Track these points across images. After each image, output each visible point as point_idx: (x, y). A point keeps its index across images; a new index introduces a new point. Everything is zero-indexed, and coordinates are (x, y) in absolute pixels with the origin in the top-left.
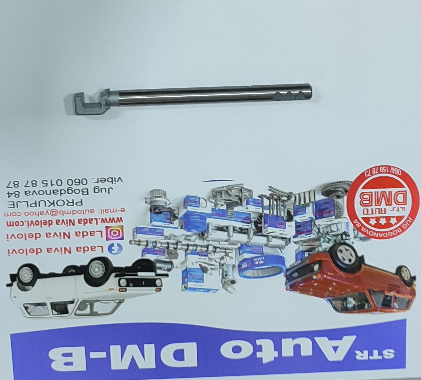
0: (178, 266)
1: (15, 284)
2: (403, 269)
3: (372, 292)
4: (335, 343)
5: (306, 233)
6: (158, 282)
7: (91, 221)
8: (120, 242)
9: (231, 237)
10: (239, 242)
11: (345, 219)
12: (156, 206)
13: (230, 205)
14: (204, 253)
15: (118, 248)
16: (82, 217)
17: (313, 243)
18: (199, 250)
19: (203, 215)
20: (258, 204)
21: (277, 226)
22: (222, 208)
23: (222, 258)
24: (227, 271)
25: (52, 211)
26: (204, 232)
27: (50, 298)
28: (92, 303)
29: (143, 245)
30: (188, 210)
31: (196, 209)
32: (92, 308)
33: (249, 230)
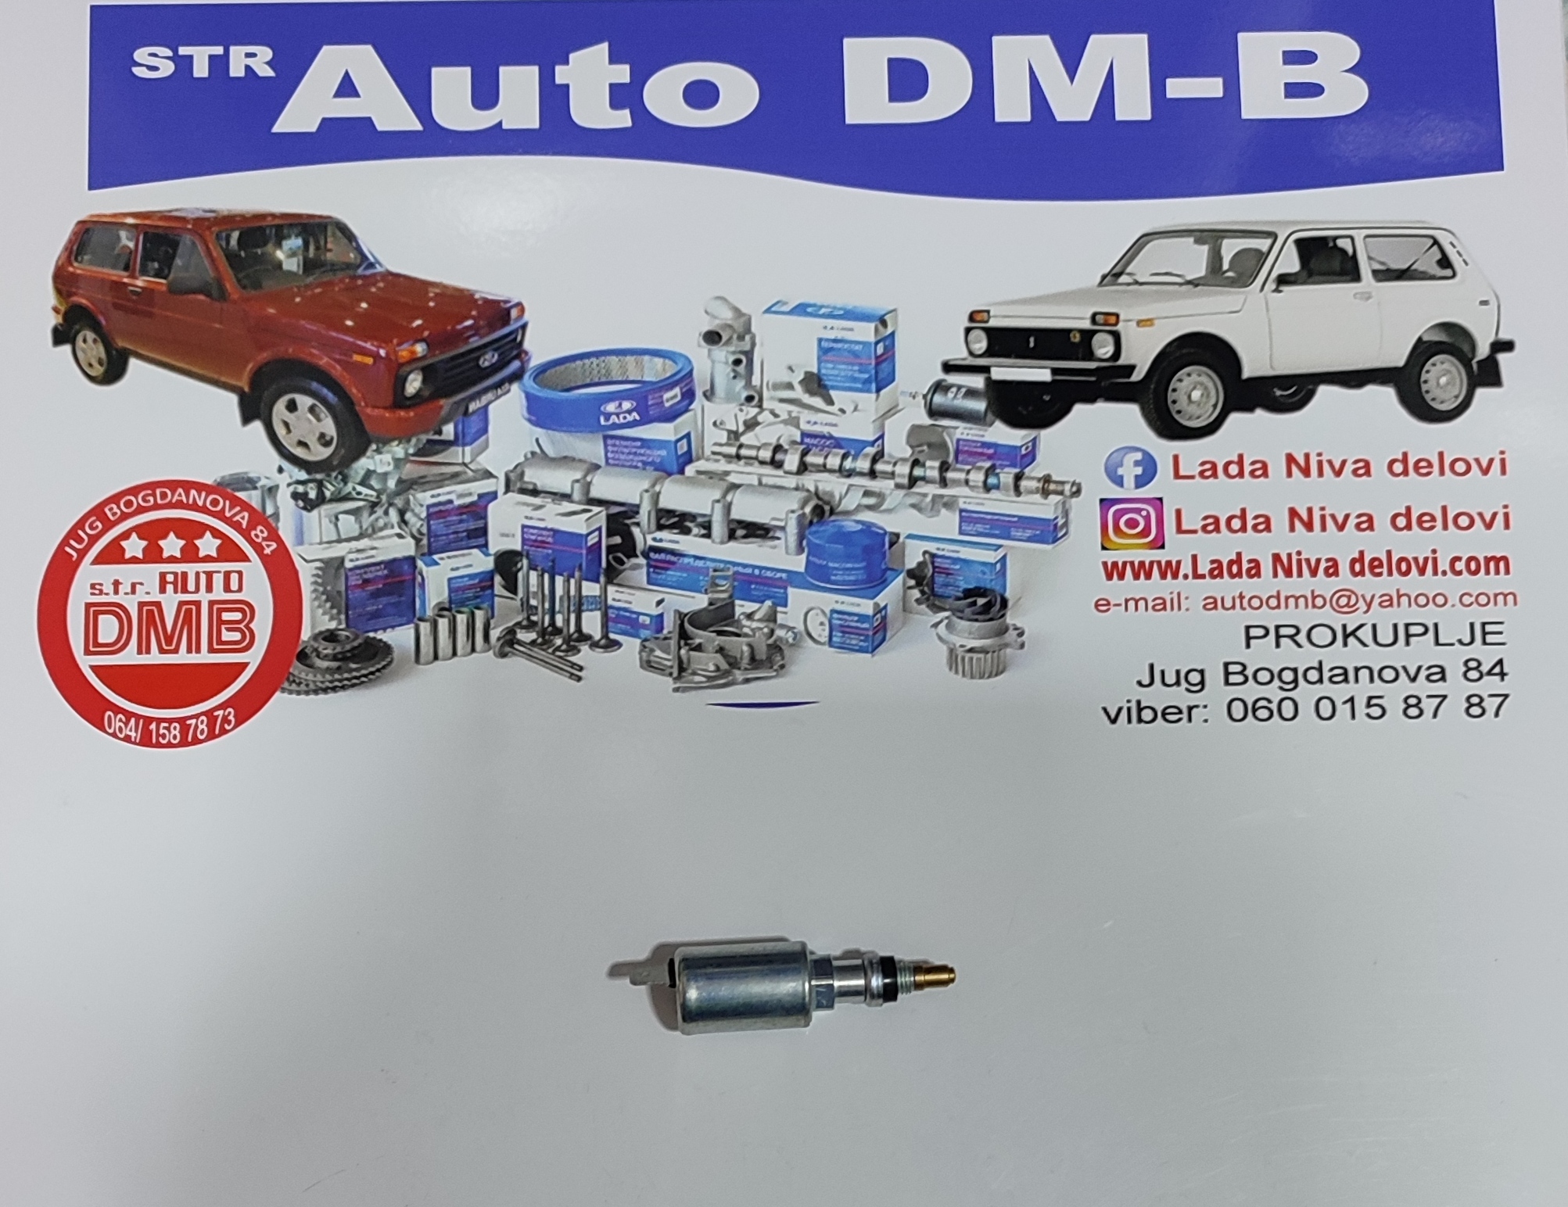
0: (911, 399)
1: (1483, 351)
2: (98, 371)
3: (215, 293)
4: (347, 108)
5: (450, 506)
6: (981, 344)
7: (1217, 570)
8: (1115, 492)
9: (718, 501)
10: (691, 481)
11: (307, 557)
12: (987, 617)
13: (719, 617)
14: (816, 446)
15: (1120, 471)
16: (1245, 585)
17: (423, 470)
18: (836, 455)
19: (818, 580)
20: (619, 619)
21: (553, 537)
22: (750, 607)
23: (751, 425)
25: (1351, 608)
26: (815, 520)
27: (1361, 299)
28: (1215, 274)
29: (1033, 478)
30: (871, 603)
31: (843, 603)
32: (1216, 257)
33: (653, 526)
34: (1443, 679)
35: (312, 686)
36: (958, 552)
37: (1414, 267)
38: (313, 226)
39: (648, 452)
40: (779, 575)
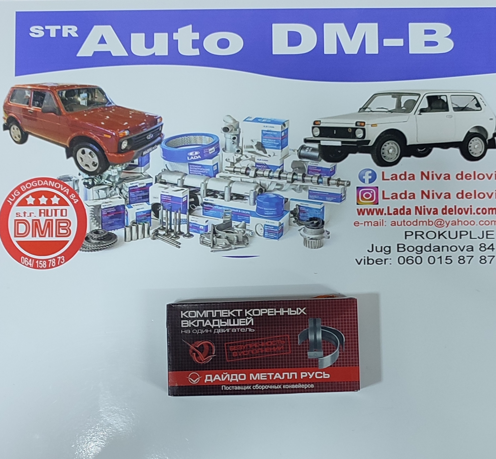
0: (293, 152)
1: (490, 136)
2: (18, 139)
3: (57, 112)
4: (102, 48)
5: (137, 188)
6: (317, 133)
7: (396, 212)
8: (362, 185)
9: (227, 187)
10: (218, 179)
11: (89, 205)
12: (318, 227)
13: (227, 227)
14: (261, 168)
15: (364, 177)
16: (406, 217)
17: (127, 175)
18: (267, 171)
19: (260, 214)
20: (193, 227)
21: (171, 198)
22: (237, 223)
23: (238, 160)
24: (233, 144)
25: (442, 226)
26: (260, 194)
27: (449, 117)
28: (399, 109)
29: (334, 180)
30: (278, 222)
31: (268, 222)
32: (399, 102)
33: (205, 195)
34: (472, 250)
35: (90, 249)
36: (308, 205)
37: (467, 106)
38: (90, 89)
39: (204, 169)
40: (247, 212)
